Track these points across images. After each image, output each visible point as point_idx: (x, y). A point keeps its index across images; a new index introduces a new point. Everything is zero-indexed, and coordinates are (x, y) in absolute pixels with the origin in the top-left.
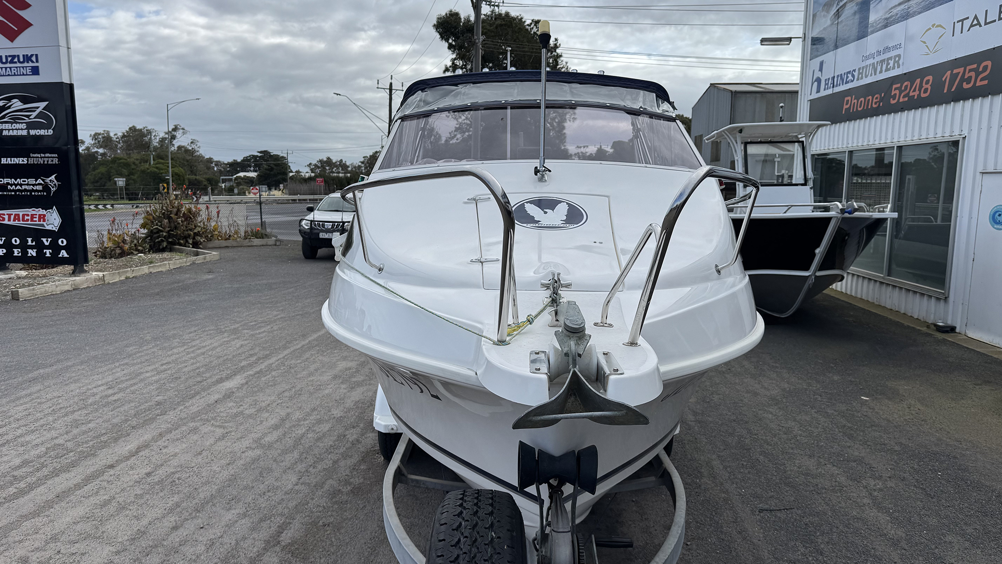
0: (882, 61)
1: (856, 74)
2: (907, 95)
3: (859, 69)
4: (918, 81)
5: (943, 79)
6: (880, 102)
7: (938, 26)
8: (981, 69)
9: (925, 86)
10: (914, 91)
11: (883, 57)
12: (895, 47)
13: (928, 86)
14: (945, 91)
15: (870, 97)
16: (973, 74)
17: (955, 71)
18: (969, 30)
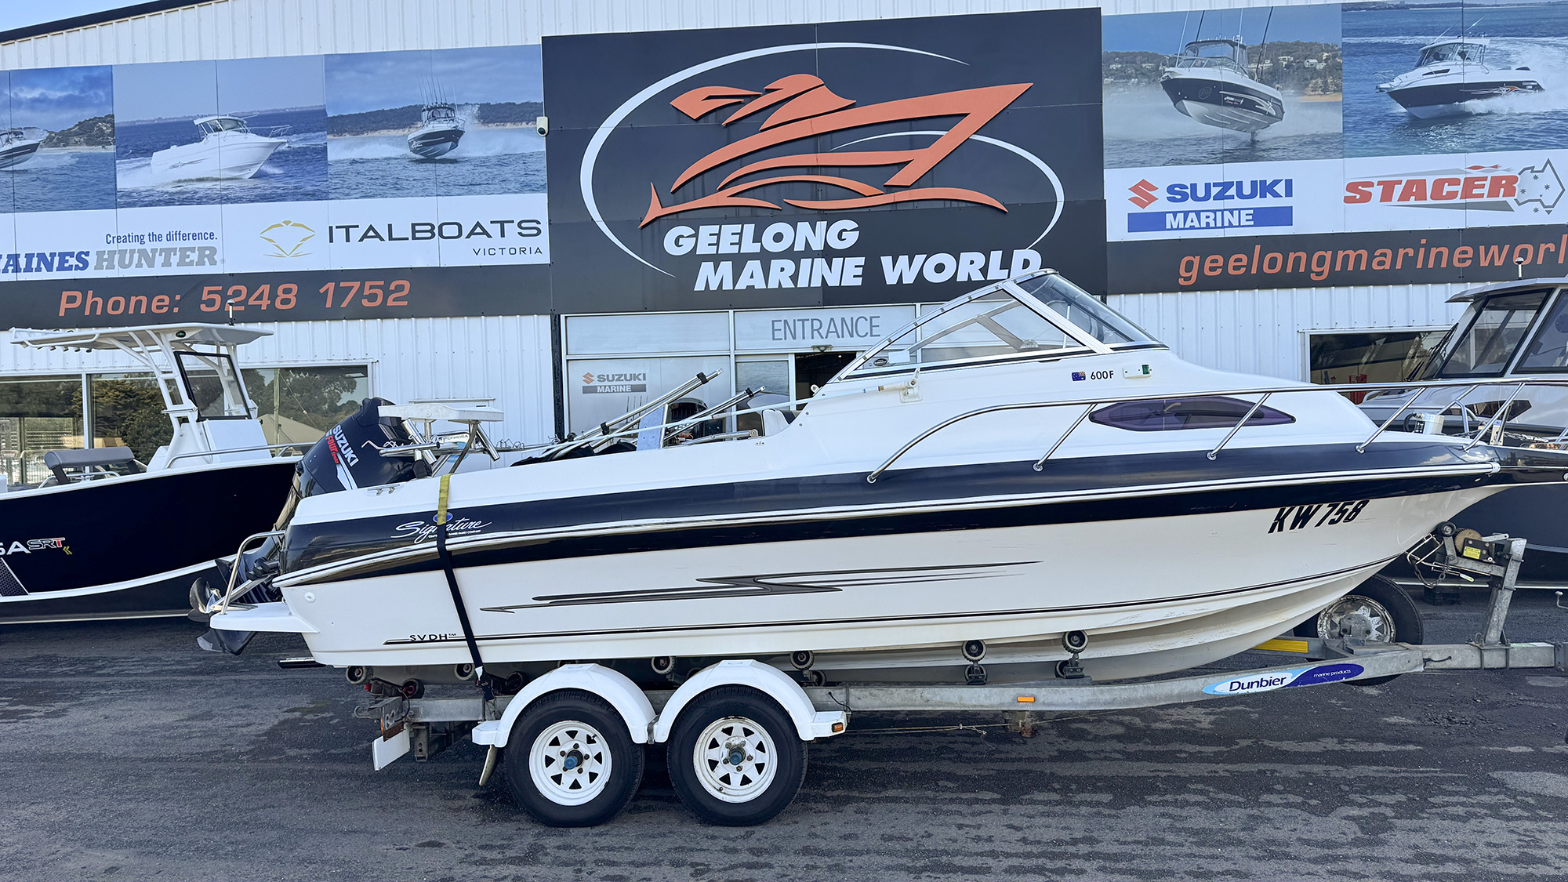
0: (167, 252)
1: (92, 260)
2: (244, 303)
3: (100, 254)
4: (266, 288)
5: (322, 291)
6: (171, 307)
7: (294, 225)
8: (392, 287)
9: (281, 296)
10: (260, 298)
11: (165, 244)
12: (201, 236)
13: (291, 296)
14: (329, 305)
15: (144, 299)
16: (380, 292)
17: (342, 284)
18: (361, 240)
